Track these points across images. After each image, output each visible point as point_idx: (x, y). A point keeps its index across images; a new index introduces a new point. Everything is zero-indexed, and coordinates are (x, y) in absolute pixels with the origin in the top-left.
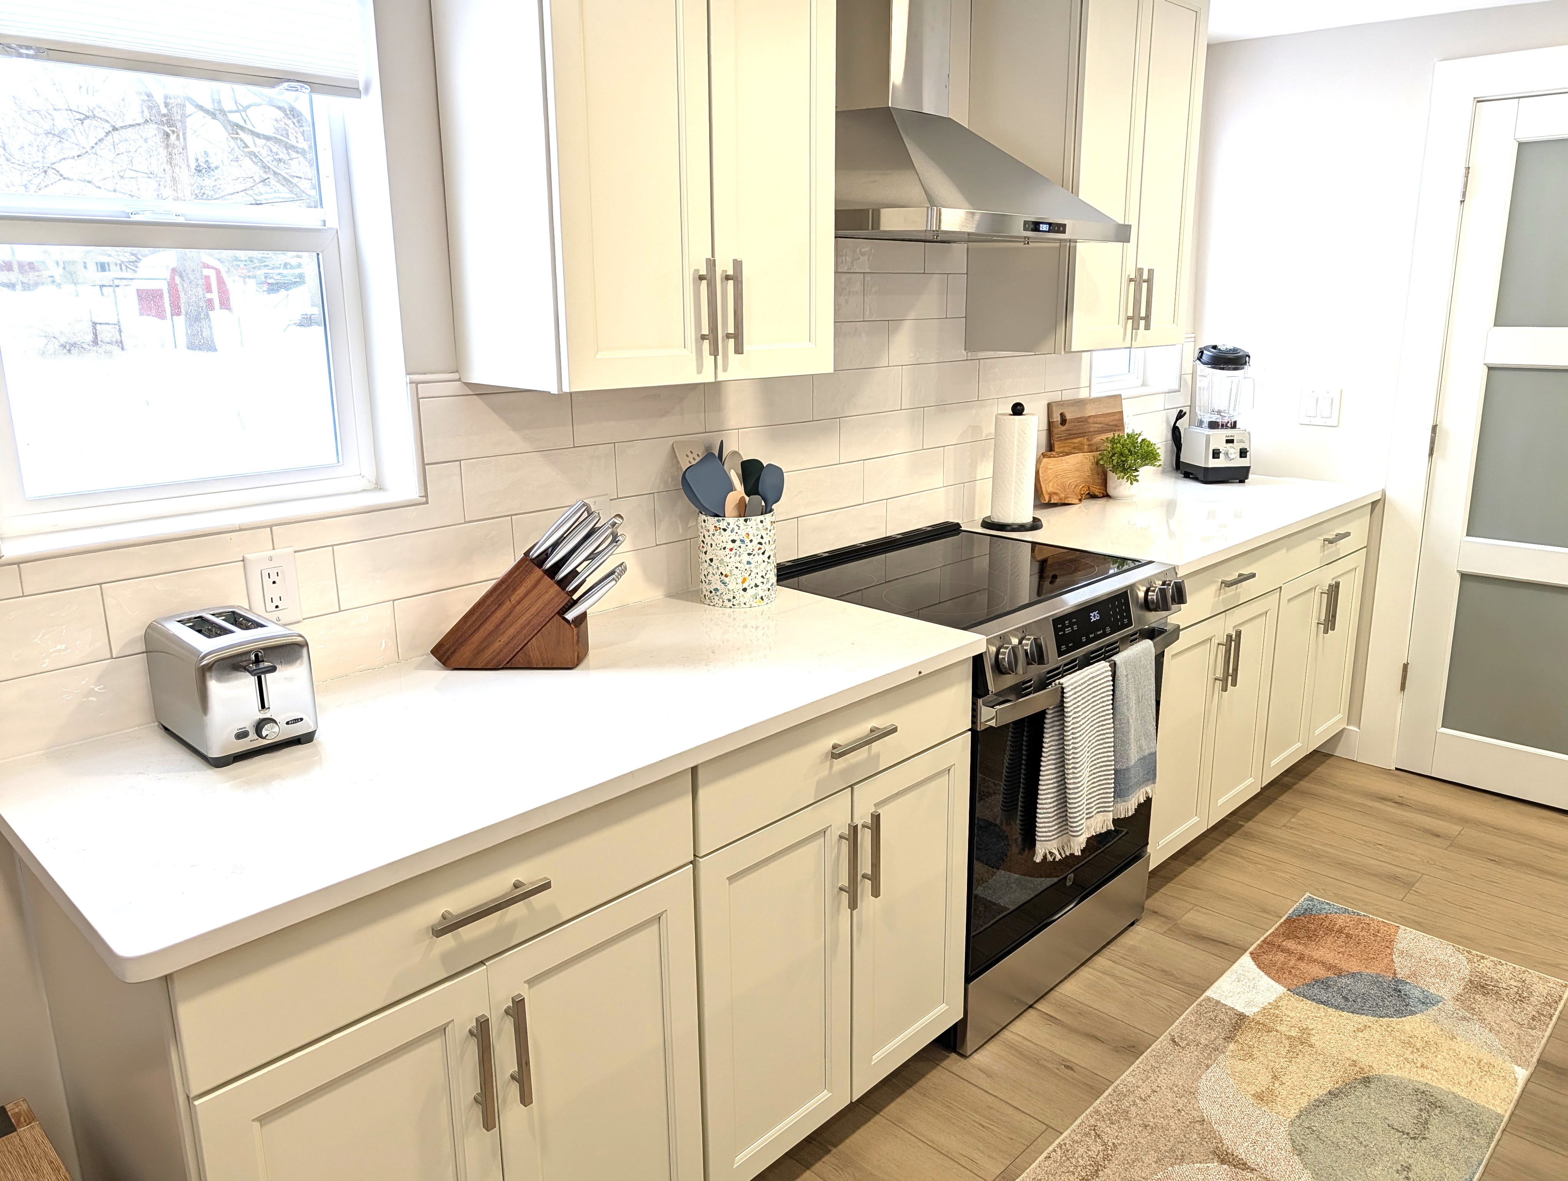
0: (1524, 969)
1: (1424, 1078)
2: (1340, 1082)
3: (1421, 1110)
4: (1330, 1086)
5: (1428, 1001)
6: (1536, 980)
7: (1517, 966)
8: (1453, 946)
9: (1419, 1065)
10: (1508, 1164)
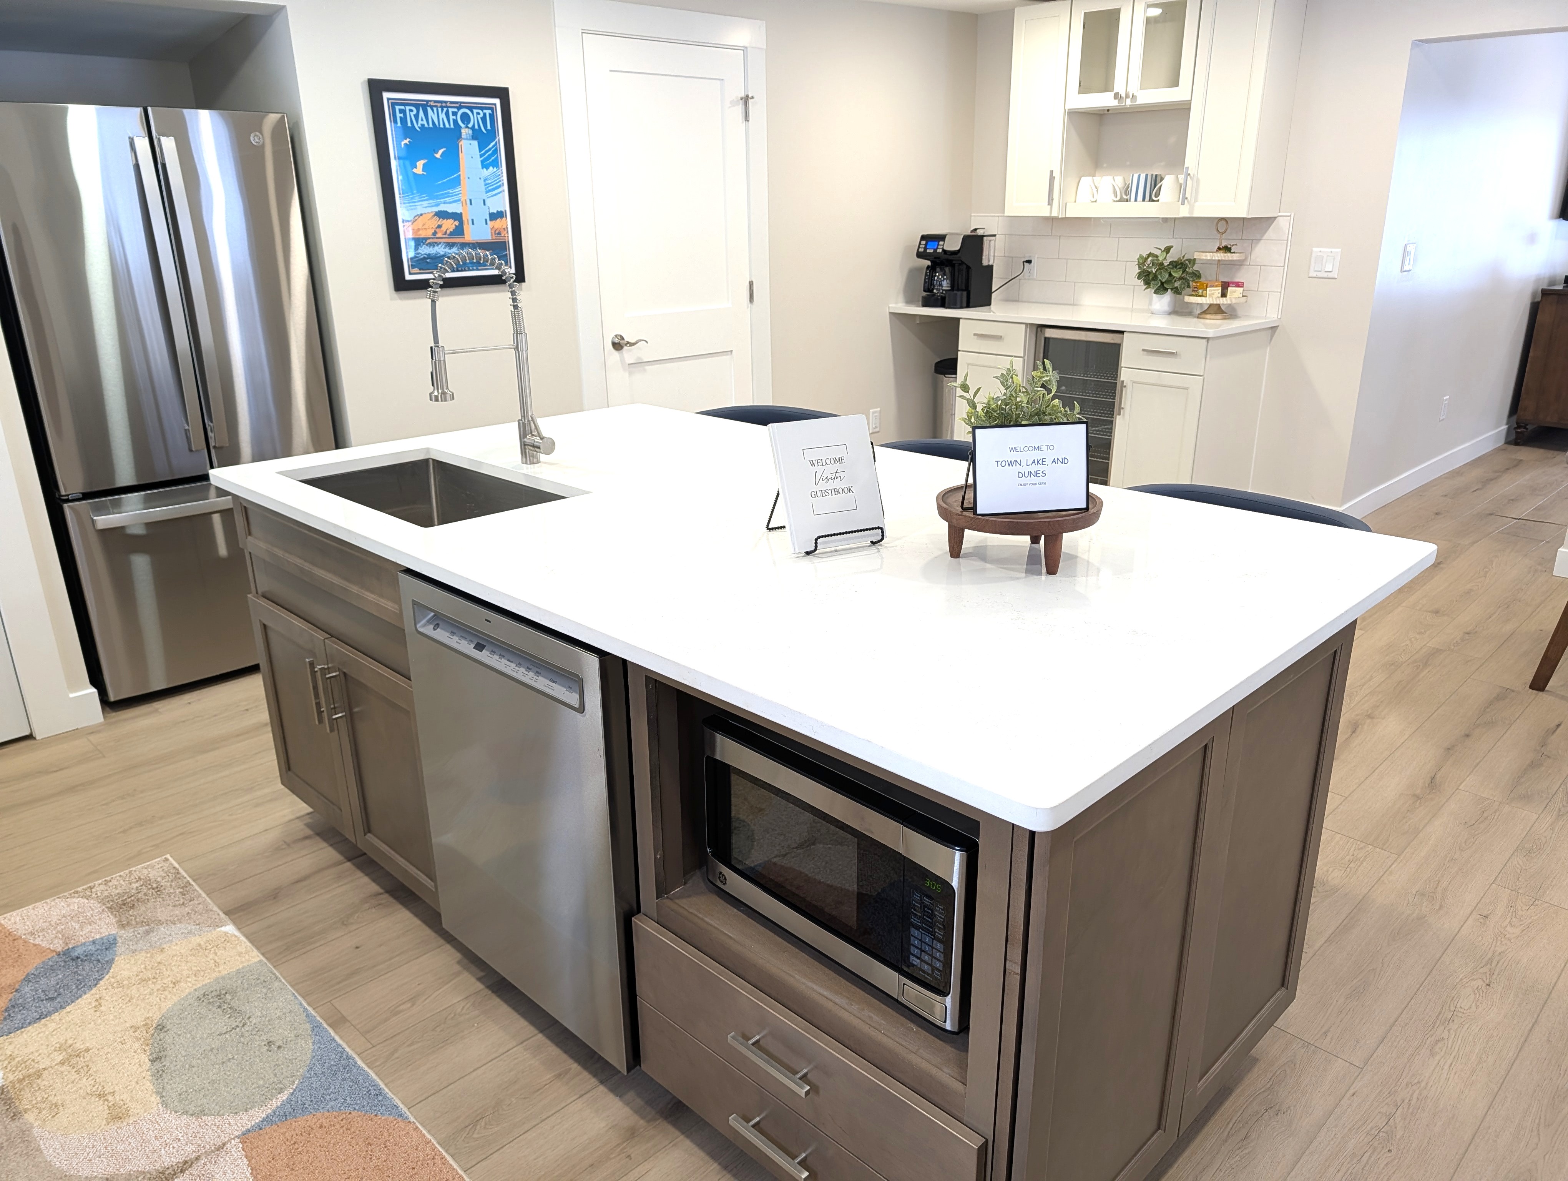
0: (127, 871)
1: (187, 988)
2: (147, 1048)
3: (219, 1007)
4: (145, 1059)
5: (109, 944)
6: (145, 872)
7: (122, 873)
8: (59, 898)
9: (172, 985)
10: (304, 981)
